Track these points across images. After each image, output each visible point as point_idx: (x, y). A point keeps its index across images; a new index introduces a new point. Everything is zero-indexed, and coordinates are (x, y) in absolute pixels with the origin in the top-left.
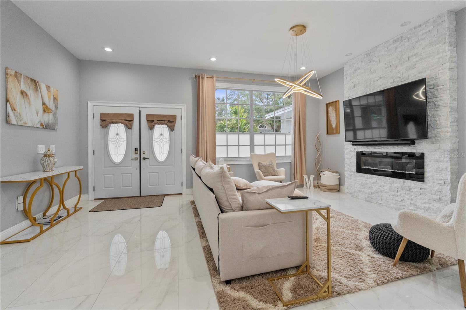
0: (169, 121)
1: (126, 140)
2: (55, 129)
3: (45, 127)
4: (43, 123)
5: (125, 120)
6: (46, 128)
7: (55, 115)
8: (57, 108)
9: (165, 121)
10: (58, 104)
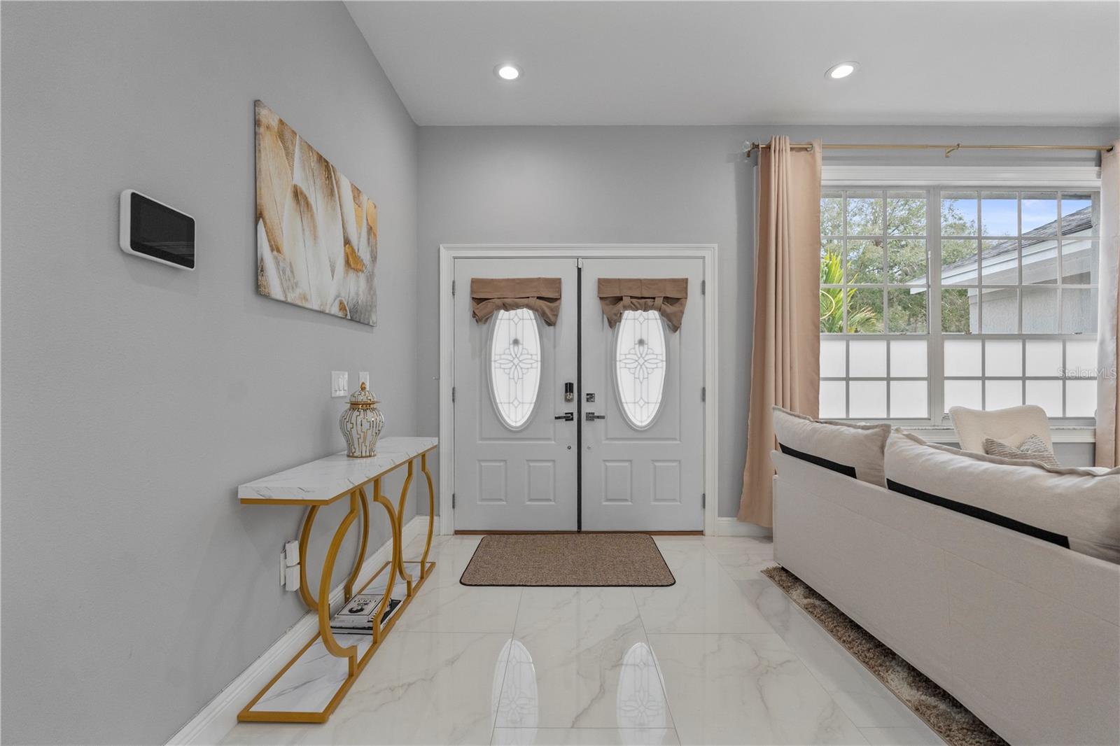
0: (666, 299)
1: (539, 359)
2: (371, 324)
3: (349, 314)
4: (346, 303)
5: (538, 298)
6: (352, 320)
7: (370, 279)
8: (374, 258)
9: (654, 298)
10: (376, 248)
